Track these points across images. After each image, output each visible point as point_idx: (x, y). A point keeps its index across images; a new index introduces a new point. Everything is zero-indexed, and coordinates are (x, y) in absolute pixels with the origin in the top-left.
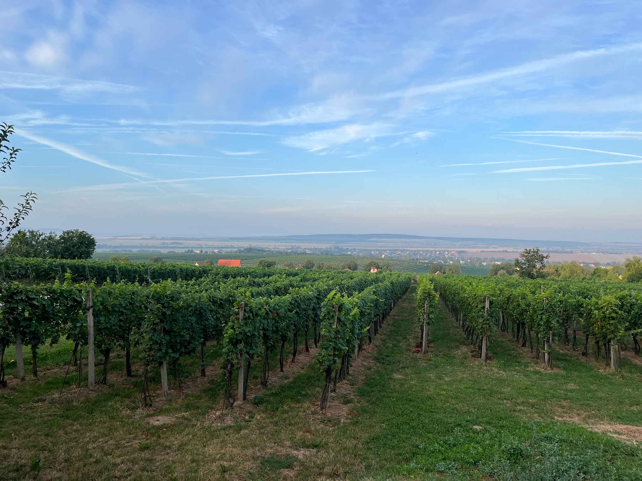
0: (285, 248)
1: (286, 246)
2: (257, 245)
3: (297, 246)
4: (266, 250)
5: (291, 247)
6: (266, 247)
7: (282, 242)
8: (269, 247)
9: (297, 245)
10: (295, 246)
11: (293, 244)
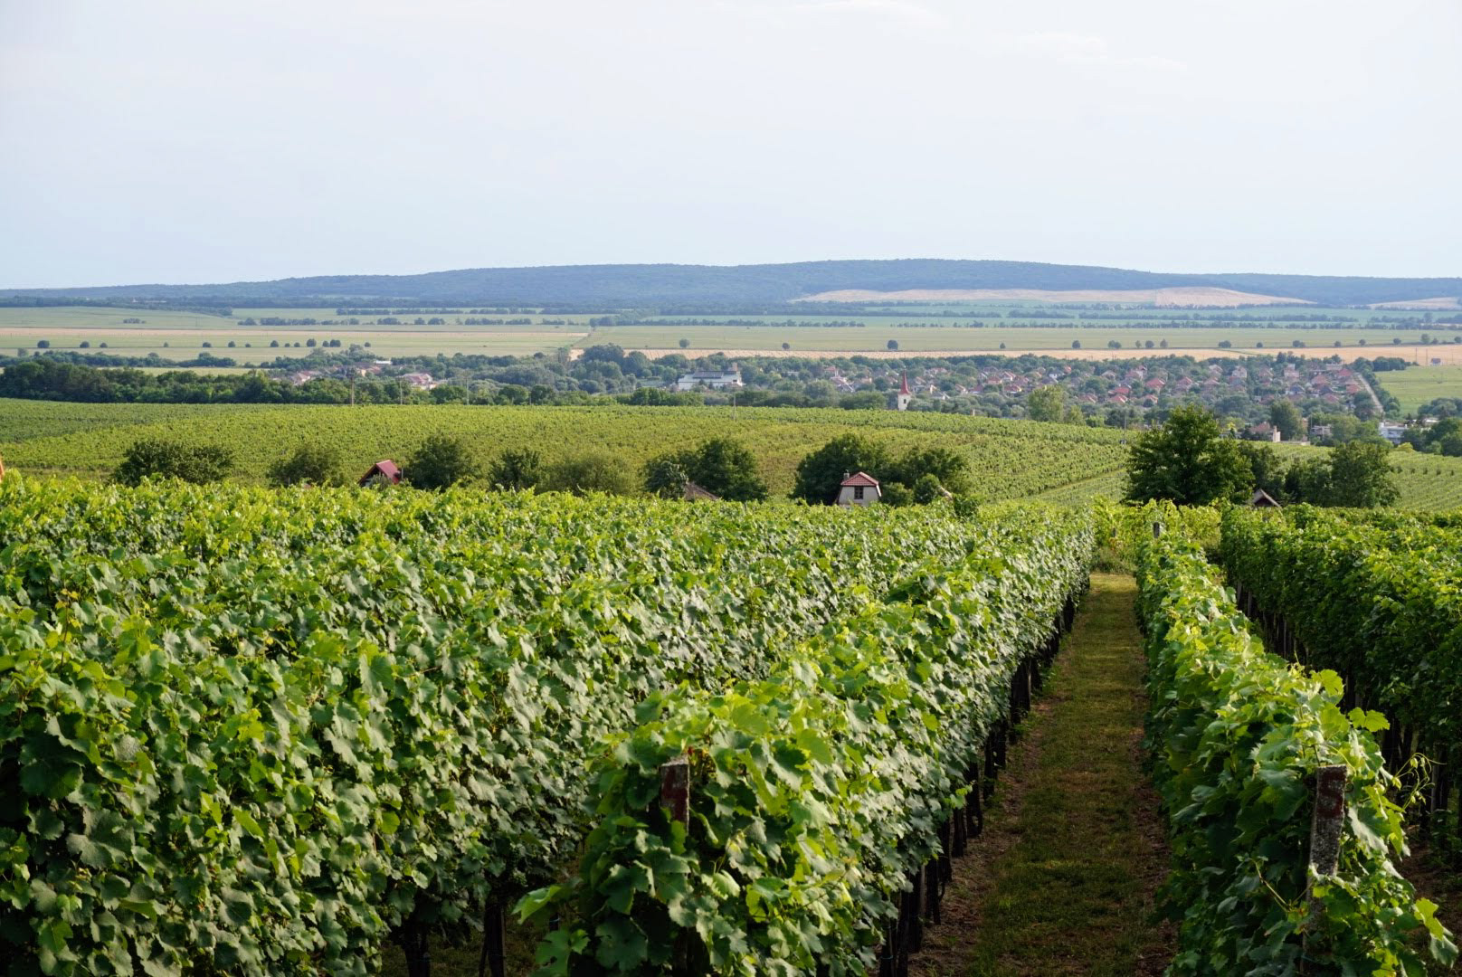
0: (271, 356)
1: (274, 344)
2: (84, 345)
3: (345, 347)
4: (147, 371)
5: (309, 351)
6: (144, 354)
7: (250, 322)
8: (163, 354)
9: (349, 338)
10: (335, 344)
11: (322, 336)
